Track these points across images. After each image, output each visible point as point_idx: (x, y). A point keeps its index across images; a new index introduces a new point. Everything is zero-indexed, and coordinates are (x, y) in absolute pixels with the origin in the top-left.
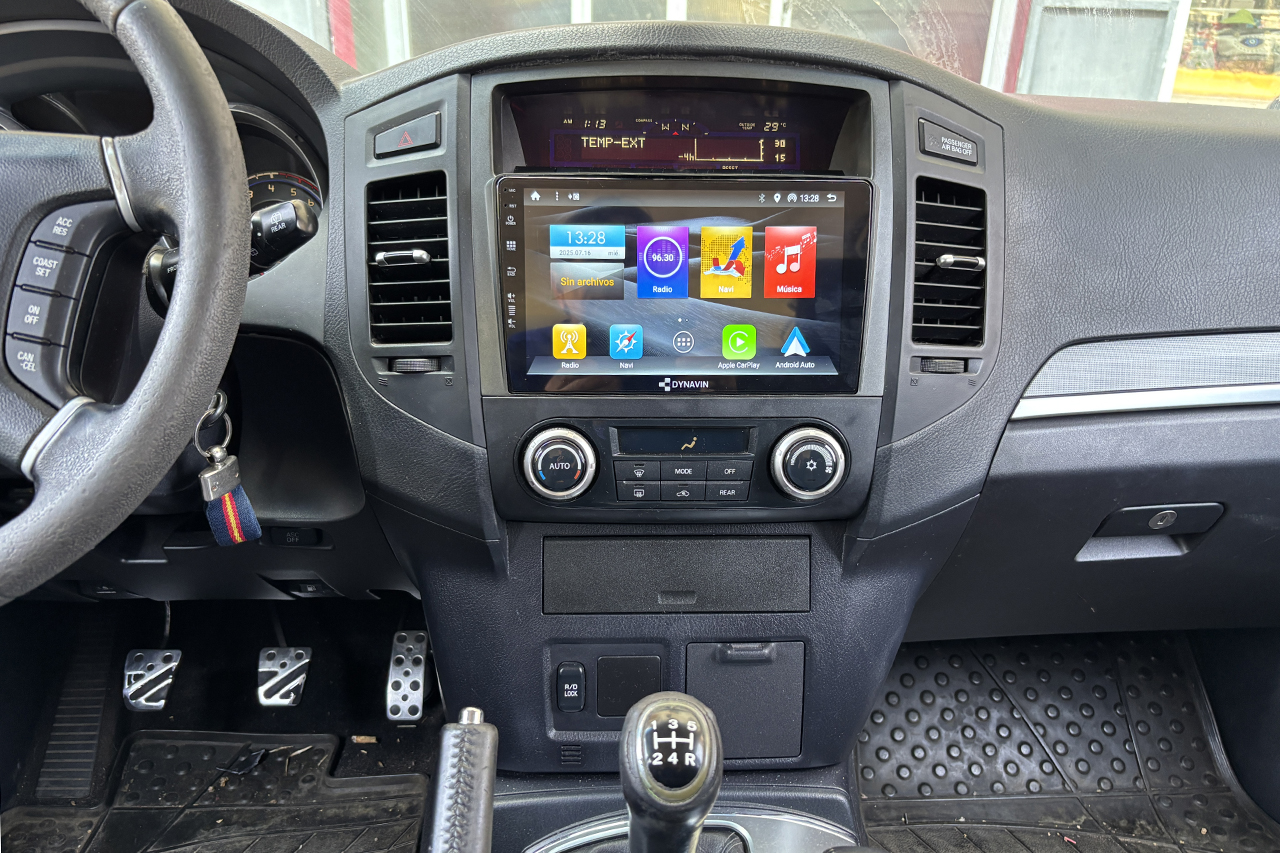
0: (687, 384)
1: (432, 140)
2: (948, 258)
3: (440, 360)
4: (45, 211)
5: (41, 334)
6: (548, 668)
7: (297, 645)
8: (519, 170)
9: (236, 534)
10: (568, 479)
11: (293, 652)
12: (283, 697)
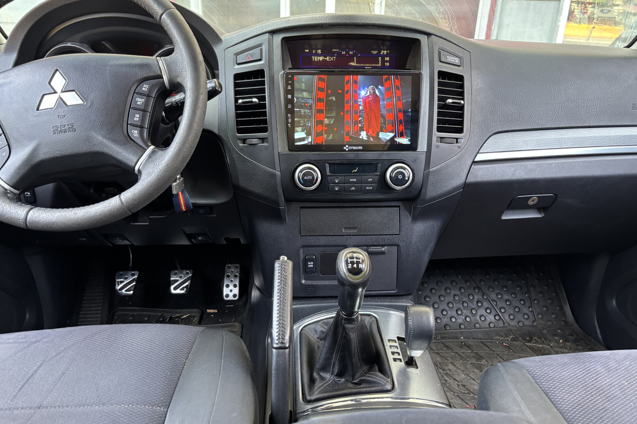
0: (354, 148)
1: (259, 58)
2: (450, 101)
3: (263, 140)
4: (139, 83)
5: (140, 124)
6: (302, 257)
7: (186, 269)
8: (290, 69)
9: (183, 208)
10: (312, 182)
11: (185, 272)
12: (181, 290)
